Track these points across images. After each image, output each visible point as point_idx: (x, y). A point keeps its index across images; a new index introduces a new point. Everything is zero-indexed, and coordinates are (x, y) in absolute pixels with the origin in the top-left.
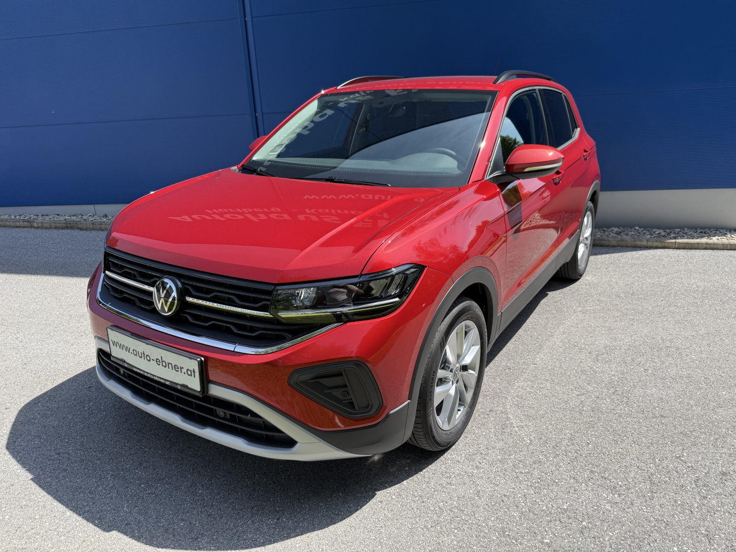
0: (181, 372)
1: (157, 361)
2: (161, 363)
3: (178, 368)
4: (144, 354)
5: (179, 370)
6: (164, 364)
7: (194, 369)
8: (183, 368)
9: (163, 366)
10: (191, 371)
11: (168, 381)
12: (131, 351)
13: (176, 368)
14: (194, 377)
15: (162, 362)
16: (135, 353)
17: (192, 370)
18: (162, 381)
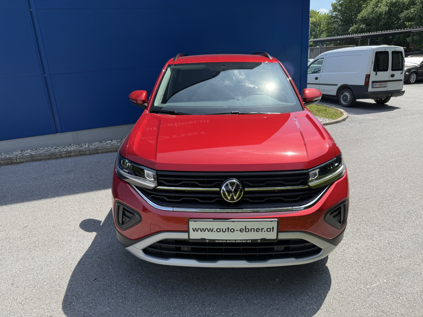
0: (262, 231)
1: (240, 230)
2: (244, 231)
3: (259, 230)
4: (228, 229)
5: (260, 231)
6: (247, 230)
7: (273, 227)
8: (264, 228)
9: (246, 231)
10: (270, 229)
11: (249, 240)
12: (215, 230)
13: (257, 230)
14: (273, 231)
15: (246, 229)
16: (219, 230)
17: (272, 228)
18: (244, 241)
